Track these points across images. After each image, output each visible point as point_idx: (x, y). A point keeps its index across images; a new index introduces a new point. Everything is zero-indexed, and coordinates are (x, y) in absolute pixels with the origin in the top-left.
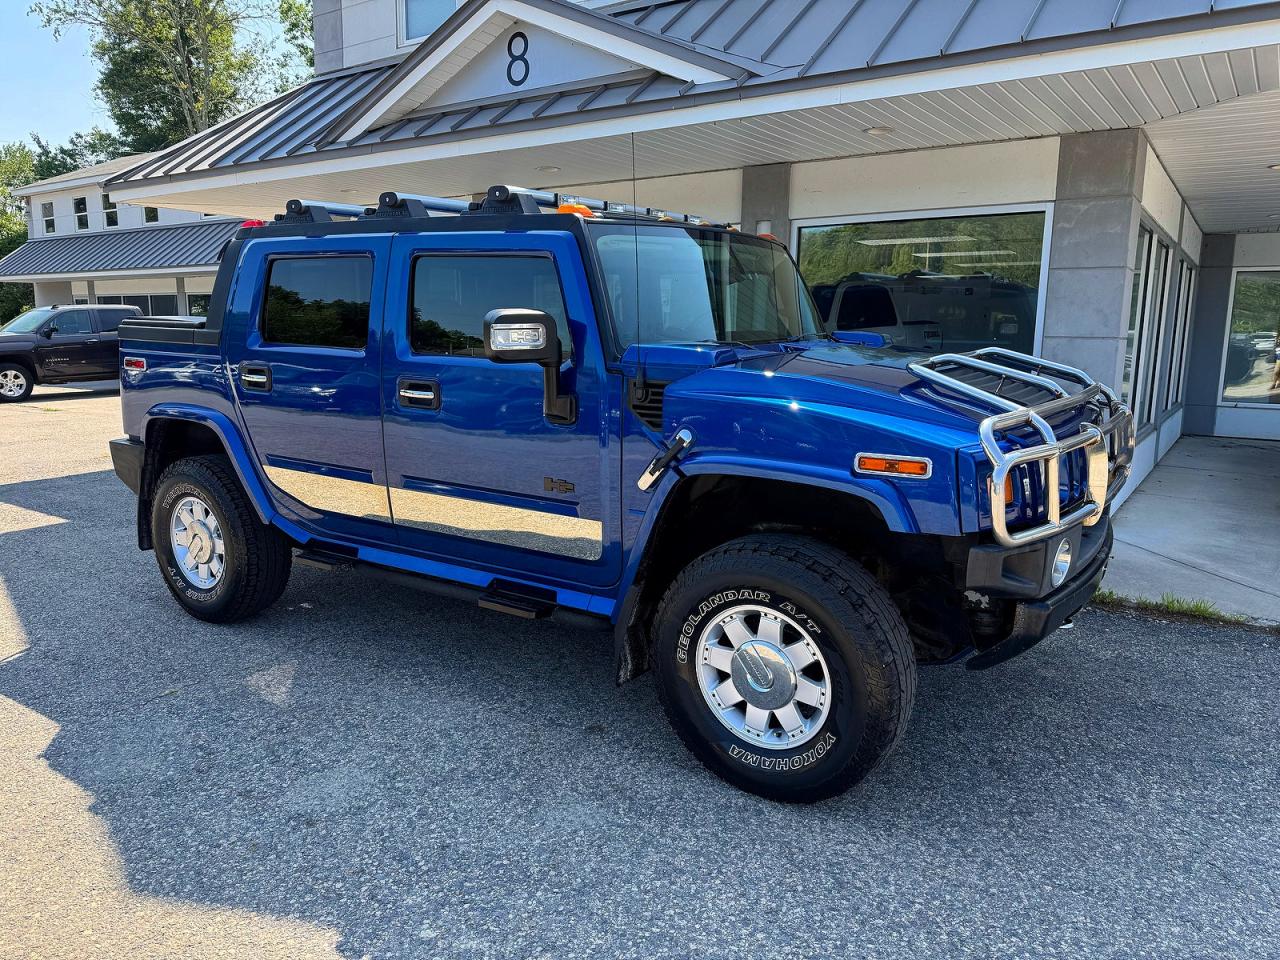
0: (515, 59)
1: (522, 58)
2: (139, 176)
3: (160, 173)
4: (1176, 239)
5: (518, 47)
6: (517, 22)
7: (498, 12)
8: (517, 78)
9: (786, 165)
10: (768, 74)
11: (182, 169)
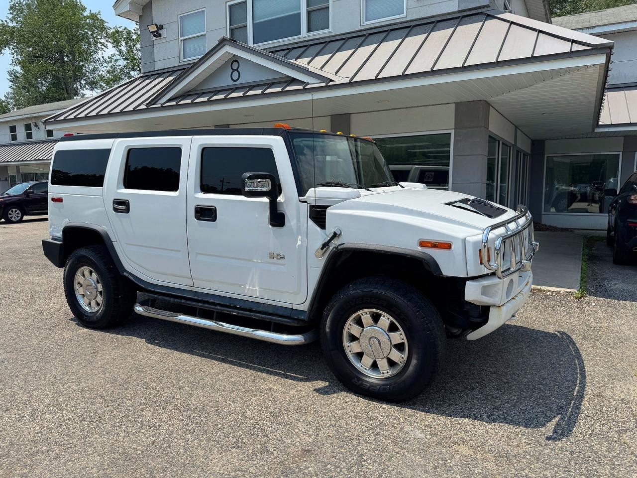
0: (234, 70)
1: (237, 70)
2: (62, 118)
3: (72, 117)
4: (513, 143)
5: (235, 66)
6: (234, 56)
7: (227, 52)
8: (235, 78)
9: (349, 115)
10: (338, 80)
11: (83, 115)
